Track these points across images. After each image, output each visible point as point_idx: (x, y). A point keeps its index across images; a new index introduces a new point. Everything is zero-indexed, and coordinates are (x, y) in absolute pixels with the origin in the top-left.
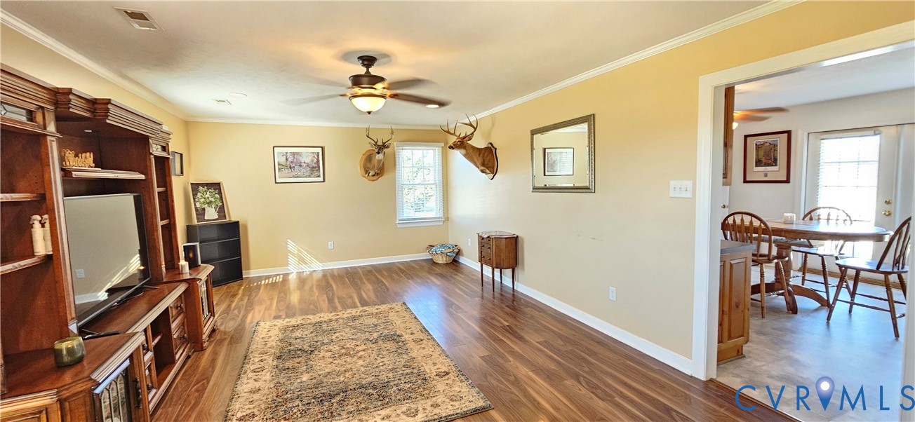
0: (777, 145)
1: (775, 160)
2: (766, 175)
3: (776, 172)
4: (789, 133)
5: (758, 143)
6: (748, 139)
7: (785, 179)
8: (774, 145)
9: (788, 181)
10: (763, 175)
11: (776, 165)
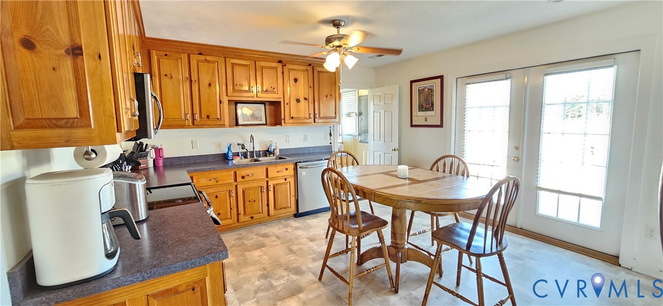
0: (433, 90)
1: (433, 104)
2: (426, 120)
3: (433, 117)
4: (441, 77)
5: (420, 89)
6: (414, 84)
7: (440, 124)
8: (431, 90)
9: (441, 126)
10: (424, 120)
11: (433, 110)
